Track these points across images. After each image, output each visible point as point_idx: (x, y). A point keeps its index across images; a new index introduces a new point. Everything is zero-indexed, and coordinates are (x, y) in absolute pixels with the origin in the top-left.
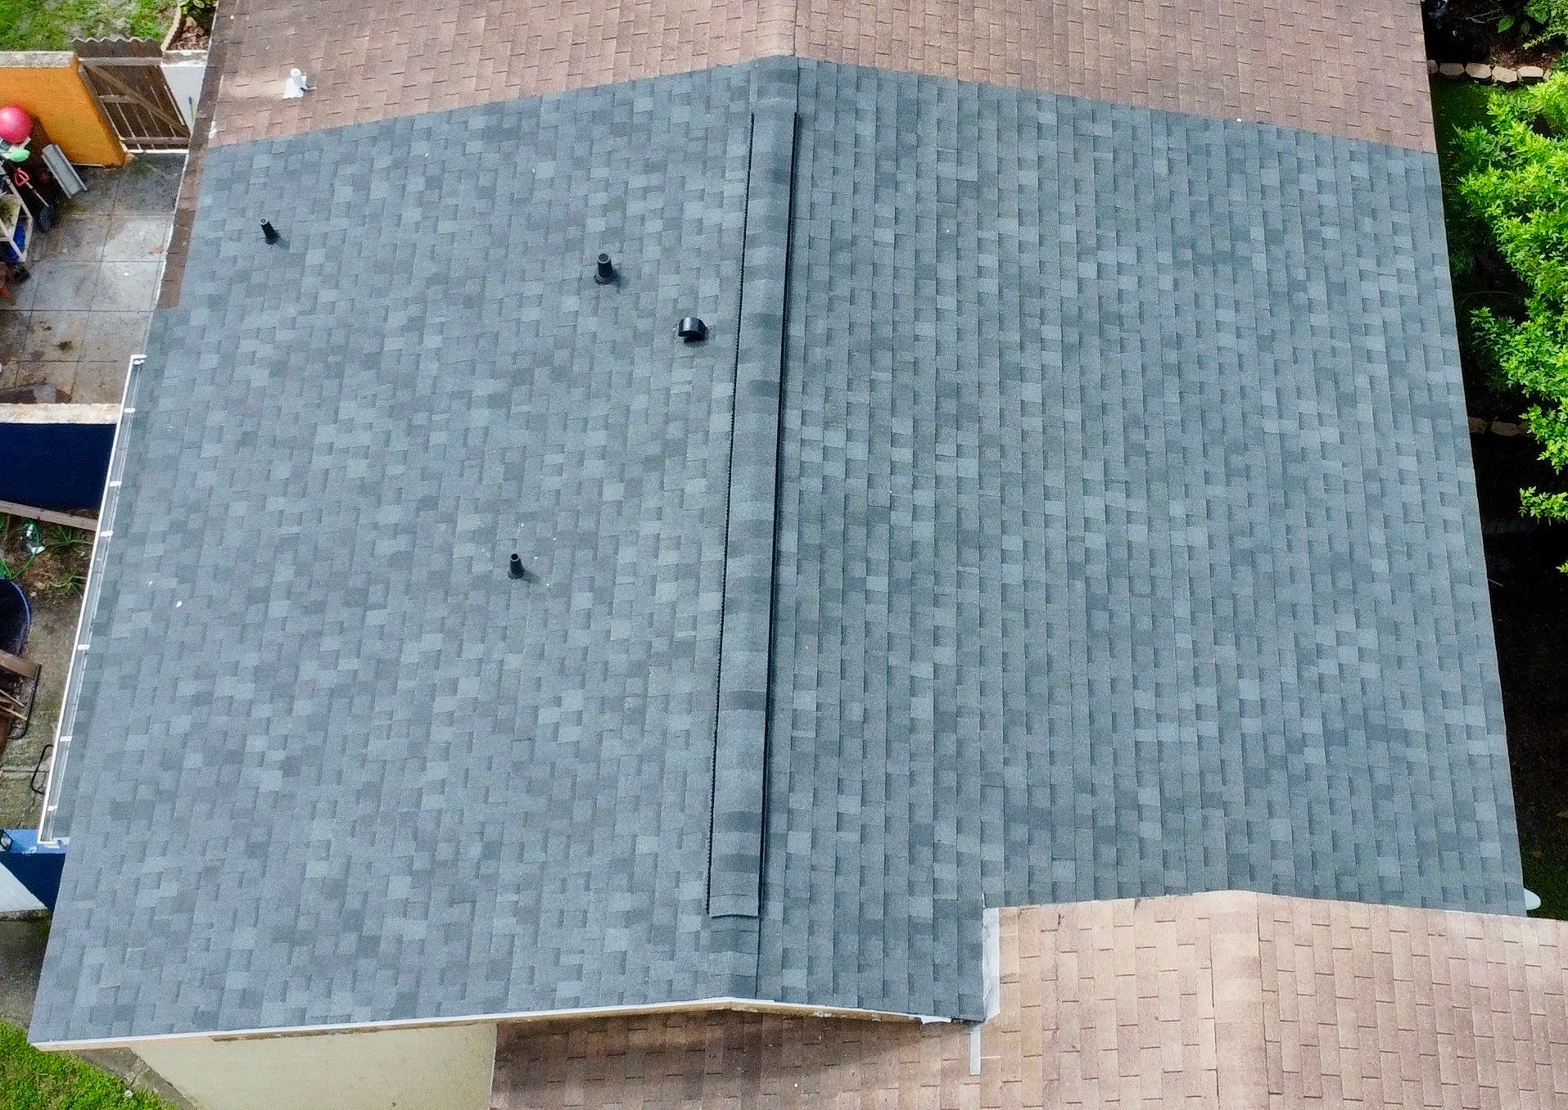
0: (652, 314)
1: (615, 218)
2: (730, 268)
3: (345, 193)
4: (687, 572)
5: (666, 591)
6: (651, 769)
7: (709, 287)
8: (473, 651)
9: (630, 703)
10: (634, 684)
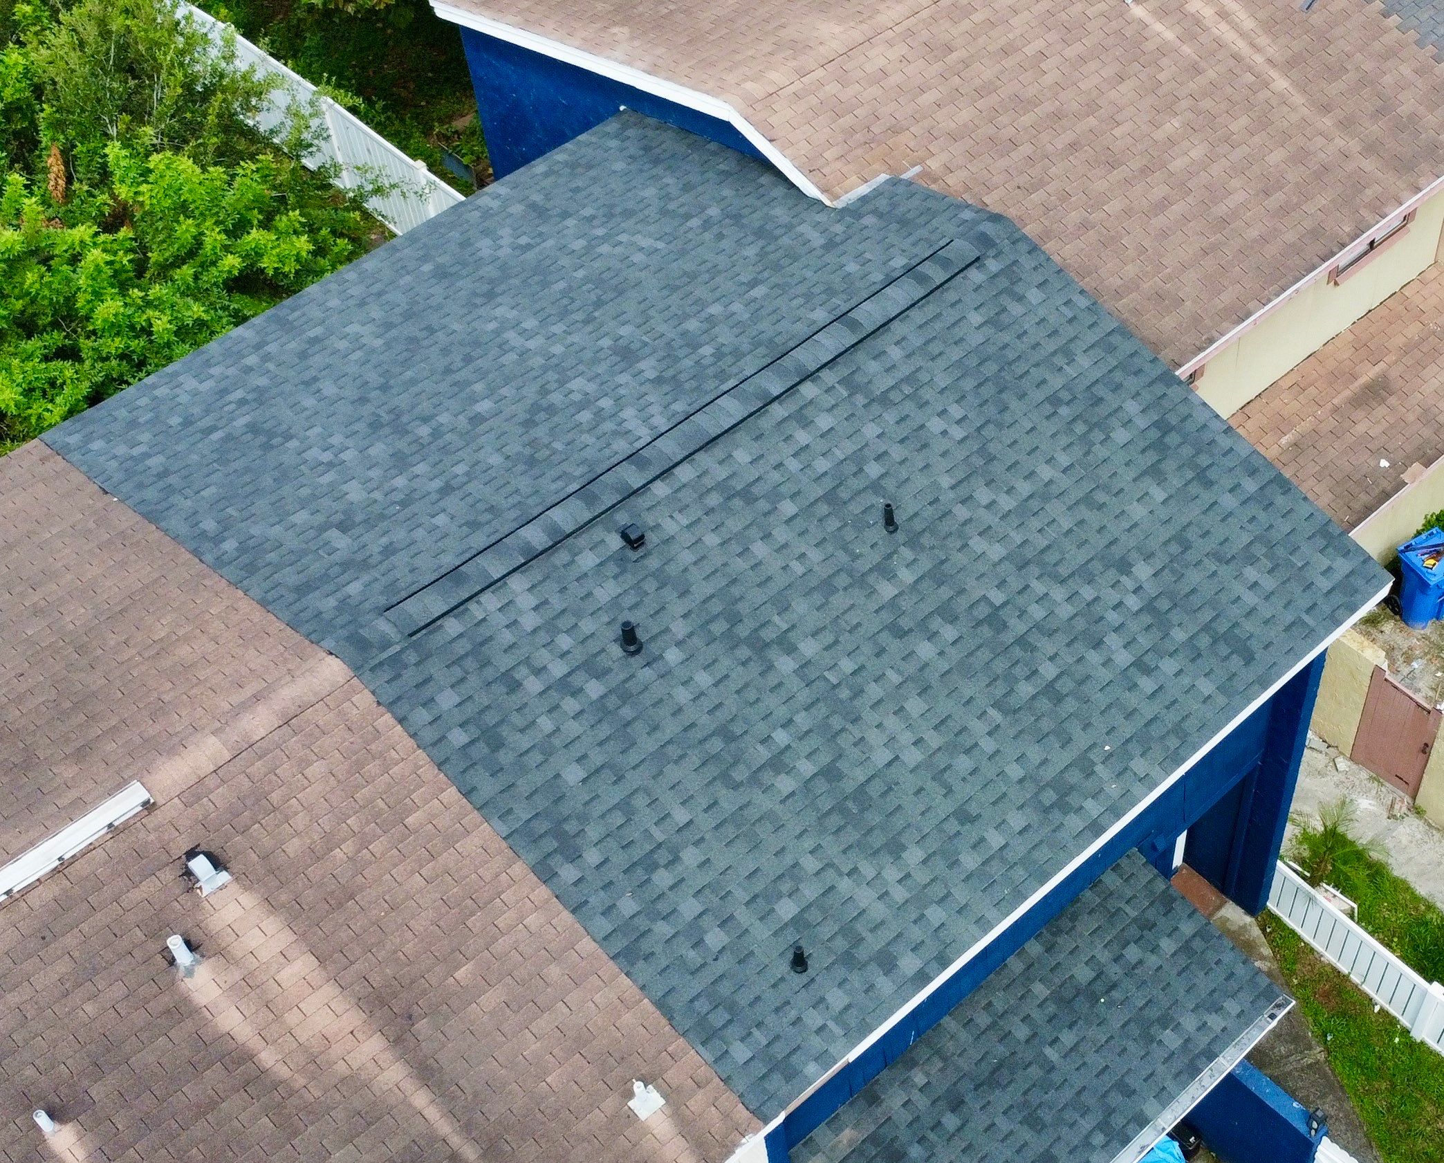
0: (637, 586)
1: (578, 679)
2: (561, 557)
3: (715, 938)
4: (802, 419)
5: (824, 422)
6: (935, 348)
7: (588, 561)
8: (962, 512)
9: (907, 390)
10: (895, 396)
